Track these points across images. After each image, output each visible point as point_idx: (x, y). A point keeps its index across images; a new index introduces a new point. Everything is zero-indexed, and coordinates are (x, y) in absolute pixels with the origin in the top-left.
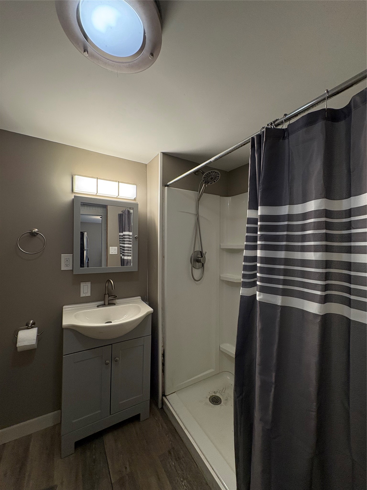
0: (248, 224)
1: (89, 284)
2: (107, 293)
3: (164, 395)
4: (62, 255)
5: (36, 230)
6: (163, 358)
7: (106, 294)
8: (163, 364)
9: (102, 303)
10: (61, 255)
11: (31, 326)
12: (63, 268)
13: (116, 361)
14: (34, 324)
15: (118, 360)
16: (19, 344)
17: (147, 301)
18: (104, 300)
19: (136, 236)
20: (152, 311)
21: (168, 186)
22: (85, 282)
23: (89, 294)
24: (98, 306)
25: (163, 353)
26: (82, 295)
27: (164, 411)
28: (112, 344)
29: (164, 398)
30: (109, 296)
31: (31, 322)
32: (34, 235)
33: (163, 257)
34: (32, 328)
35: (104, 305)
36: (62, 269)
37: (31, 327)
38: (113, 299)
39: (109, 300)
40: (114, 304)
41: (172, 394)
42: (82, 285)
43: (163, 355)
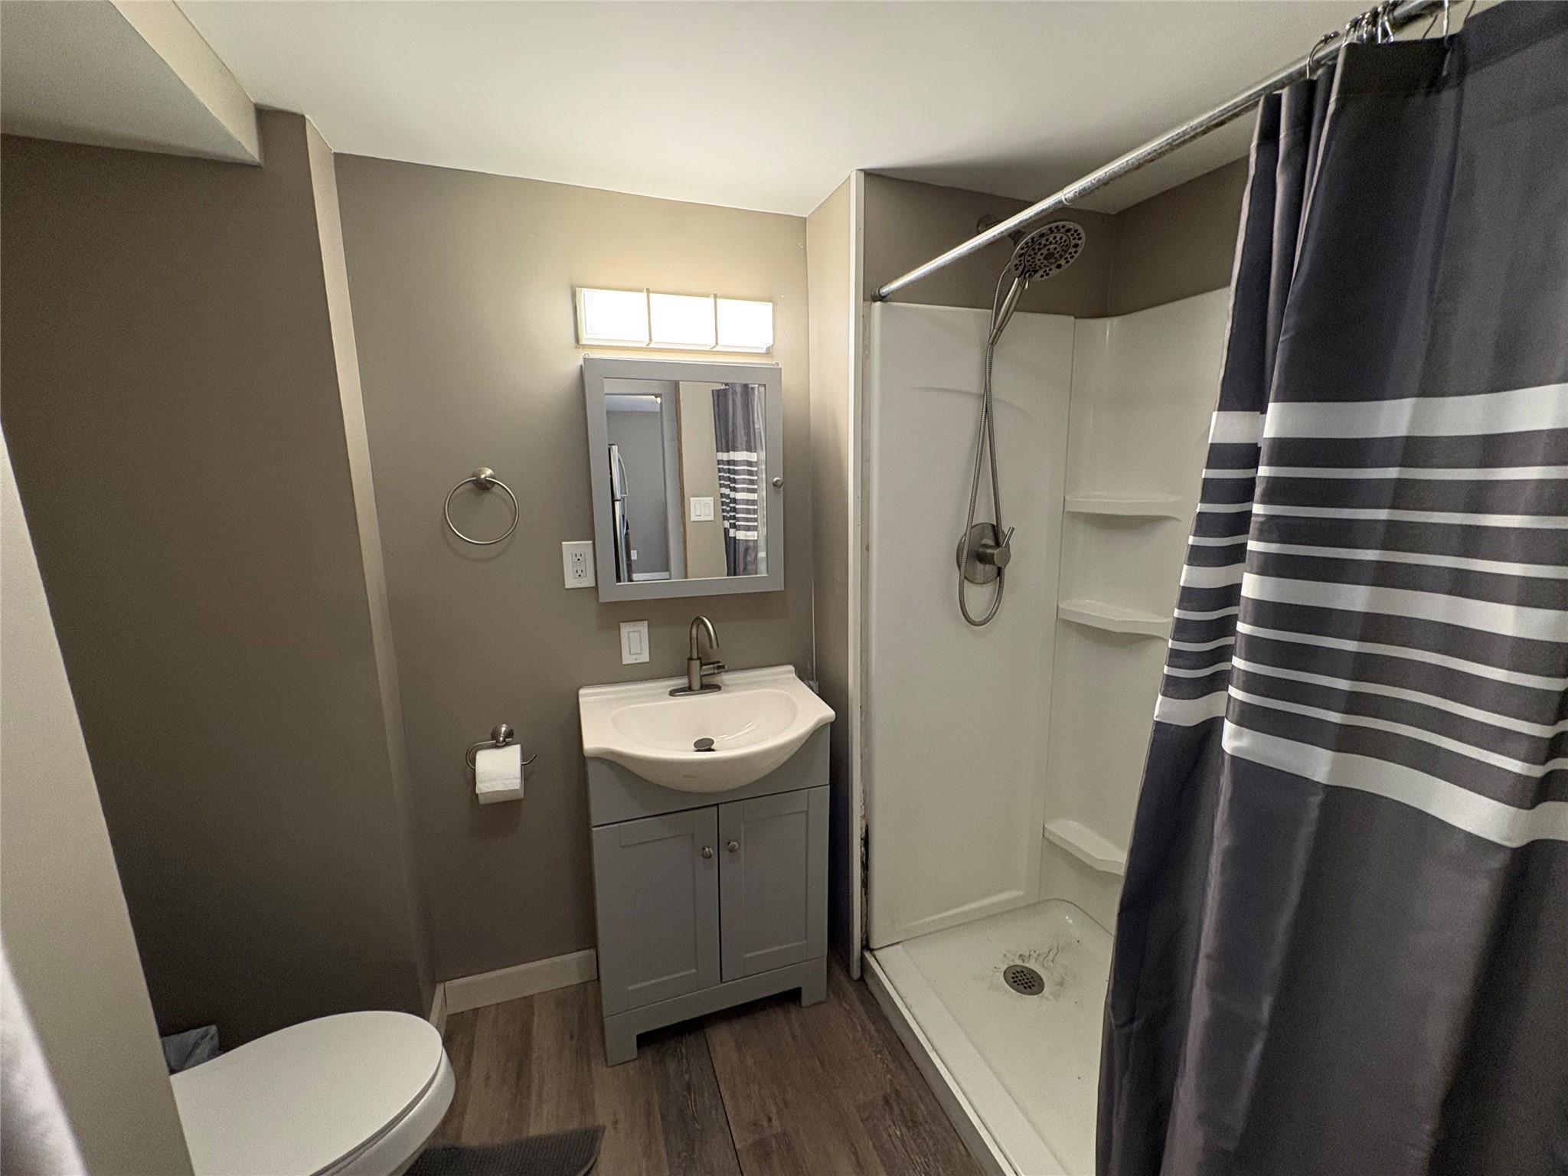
0: (1208, 467)
1: (643, 628)
2: (695, 656)
3: (866, 946)
4: (563, 543)
5: (489, 472)
6: (863, 849)
7: (691, 659)
8: (866, 866)
9: (682, 682)
10: (561, 544)
11: (504, 741)
12: (571, 582)
13: (732, 850)
14: (509, 734)
15: (737, 847)
16: (482, 787)
17: (813, 680)
18: (688, 673)
19: (778, 481)
20: (830, 718)
21: (882, 298)
22: (634, 623)
23: (645, 657)
24: (673, 693)
25: (864, 835)
26: (627, 659)
27: (868, 989)
28: (717, 805)
29: (867, 955)
30: (702, 665)
31: (503, 729)
32: (483, 486)
33: (867, 548)
34: (507, 744)
35: (688, 690)
36: (568, 586)
37: (504, 743)
38: (714, 674)
39: (702, 676)
40: (716, 688)
41: (890, 948)
42: (626, 630)
43: (866, 842)
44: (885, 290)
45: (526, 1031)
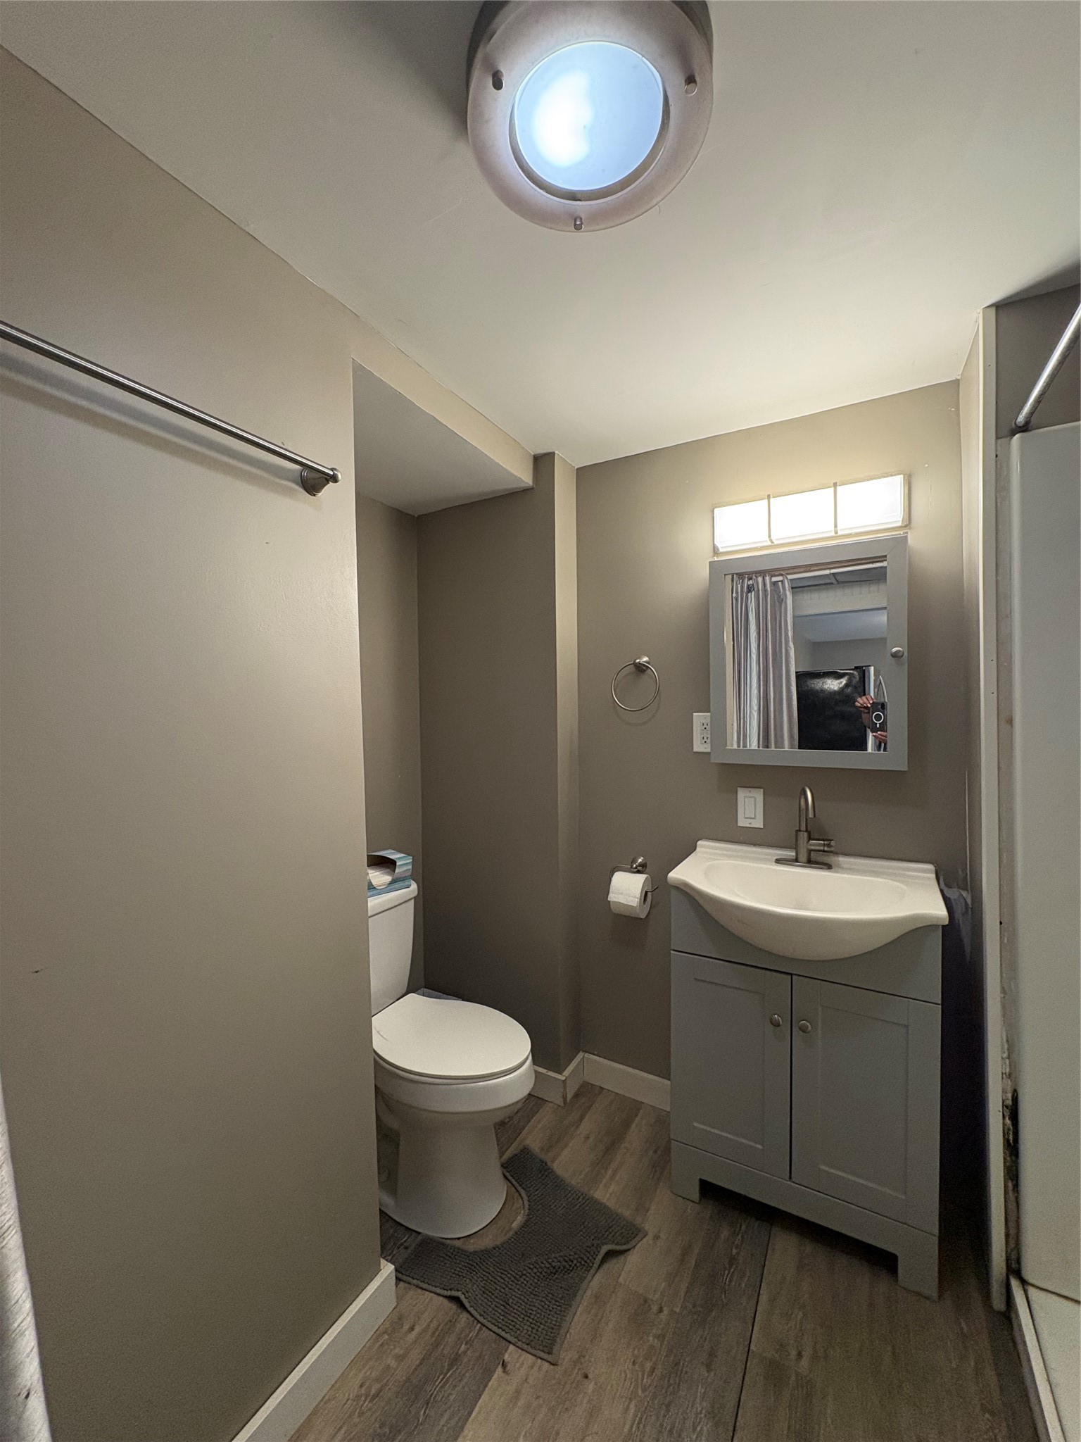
1: (758, 795)
2: (803, 828)
3: (1014, 1269)
4: (694, 714)
5: (646, 659)
6: (1008, 1122)
7: (800, 830)
8: (1012, 1148)
9: (791, 854)
10: (692, 715)
11: (636, 868)
12: (698, 746)
13: (803, 1030)
14: (643, 865)
15: (810, 1028)
16: (612, 897)
18: (796, 847)
19: (897, 651)
20: (938, 918)
22: (750, 789)
23: (758, 823)
24: (778, 861)
25: (1009, 1102)
26: (742, 822)
27: (1011, 1334)
28: (791, 974)
29: (1014, 1283)
30: (810, 838)
31: (640, 860)
32: (641, 669)
33: (1006, 720)
34: (639, 872)
35: (796, 861)
36: (695, 750)
37: (636, 870)
38: (824, 851)
39: (810, 851)
40: (829, 867)
42: (742, 794)
43: (1013, 1112)
44: (1021, 419)
45: (626, 1124)
